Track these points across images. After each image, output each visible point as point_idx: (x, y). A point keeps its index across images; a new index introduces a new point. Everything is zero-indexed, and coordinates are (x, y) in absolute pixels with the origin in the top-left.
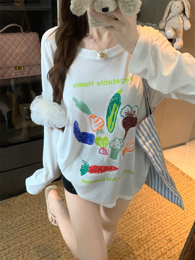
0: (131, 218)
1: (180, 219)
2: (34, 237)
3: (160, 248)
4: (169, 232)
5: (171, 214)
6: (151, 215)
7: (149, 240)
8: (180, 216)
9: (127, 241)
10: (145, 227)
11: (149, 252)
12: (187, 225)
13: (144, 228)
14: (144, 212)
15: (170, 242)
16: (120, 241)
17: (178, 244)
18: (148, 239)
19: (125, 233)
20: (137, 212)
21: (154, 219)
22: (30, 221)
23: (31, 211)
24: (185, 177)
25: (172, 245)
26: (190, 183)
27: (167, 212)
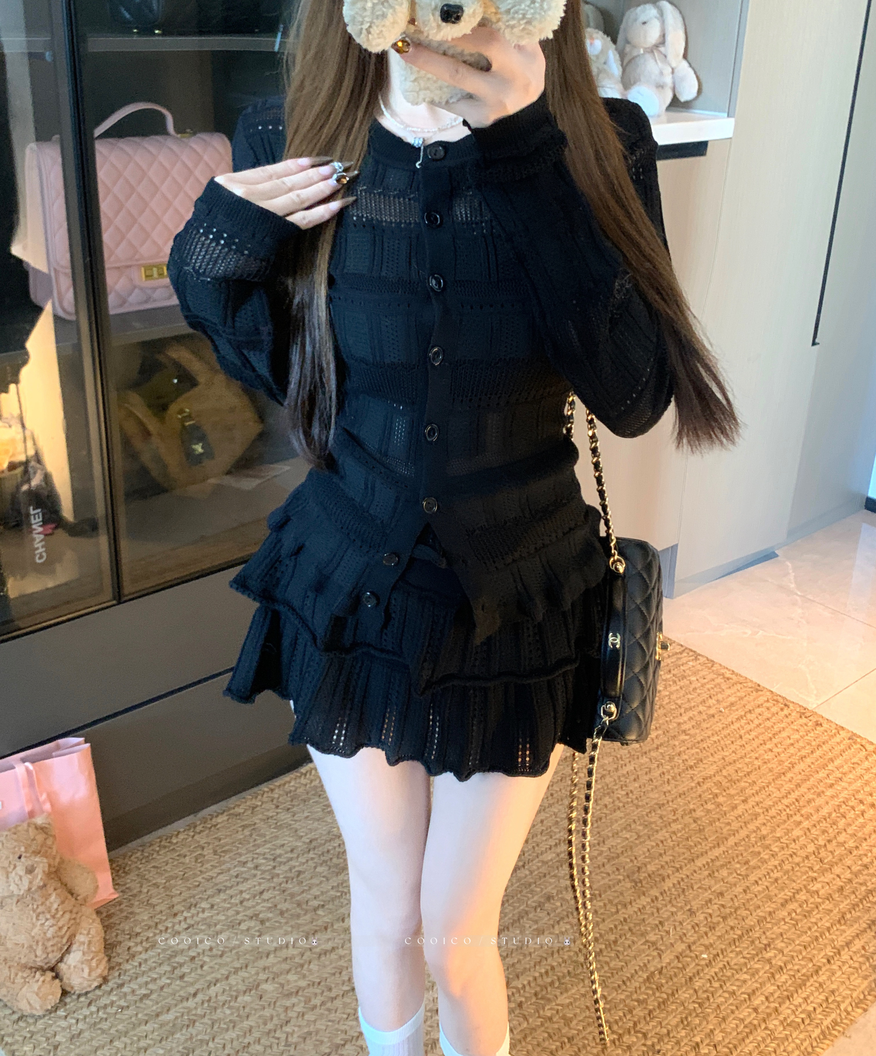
1: (805, 877)
2: (197, 1024)
4: (772, 928)
5: (764, 862)
7: (694, 970)
8: (802, 865)
10: (666, 923)
12: (836, 896)
13: (666, 928)
17: (817, 972)
21: (699, 888)
22: (166, 963)
23: (161, 921)
24: (794, 714)
25: (794, 976)
26: (818, 736)
27: (746, 854)
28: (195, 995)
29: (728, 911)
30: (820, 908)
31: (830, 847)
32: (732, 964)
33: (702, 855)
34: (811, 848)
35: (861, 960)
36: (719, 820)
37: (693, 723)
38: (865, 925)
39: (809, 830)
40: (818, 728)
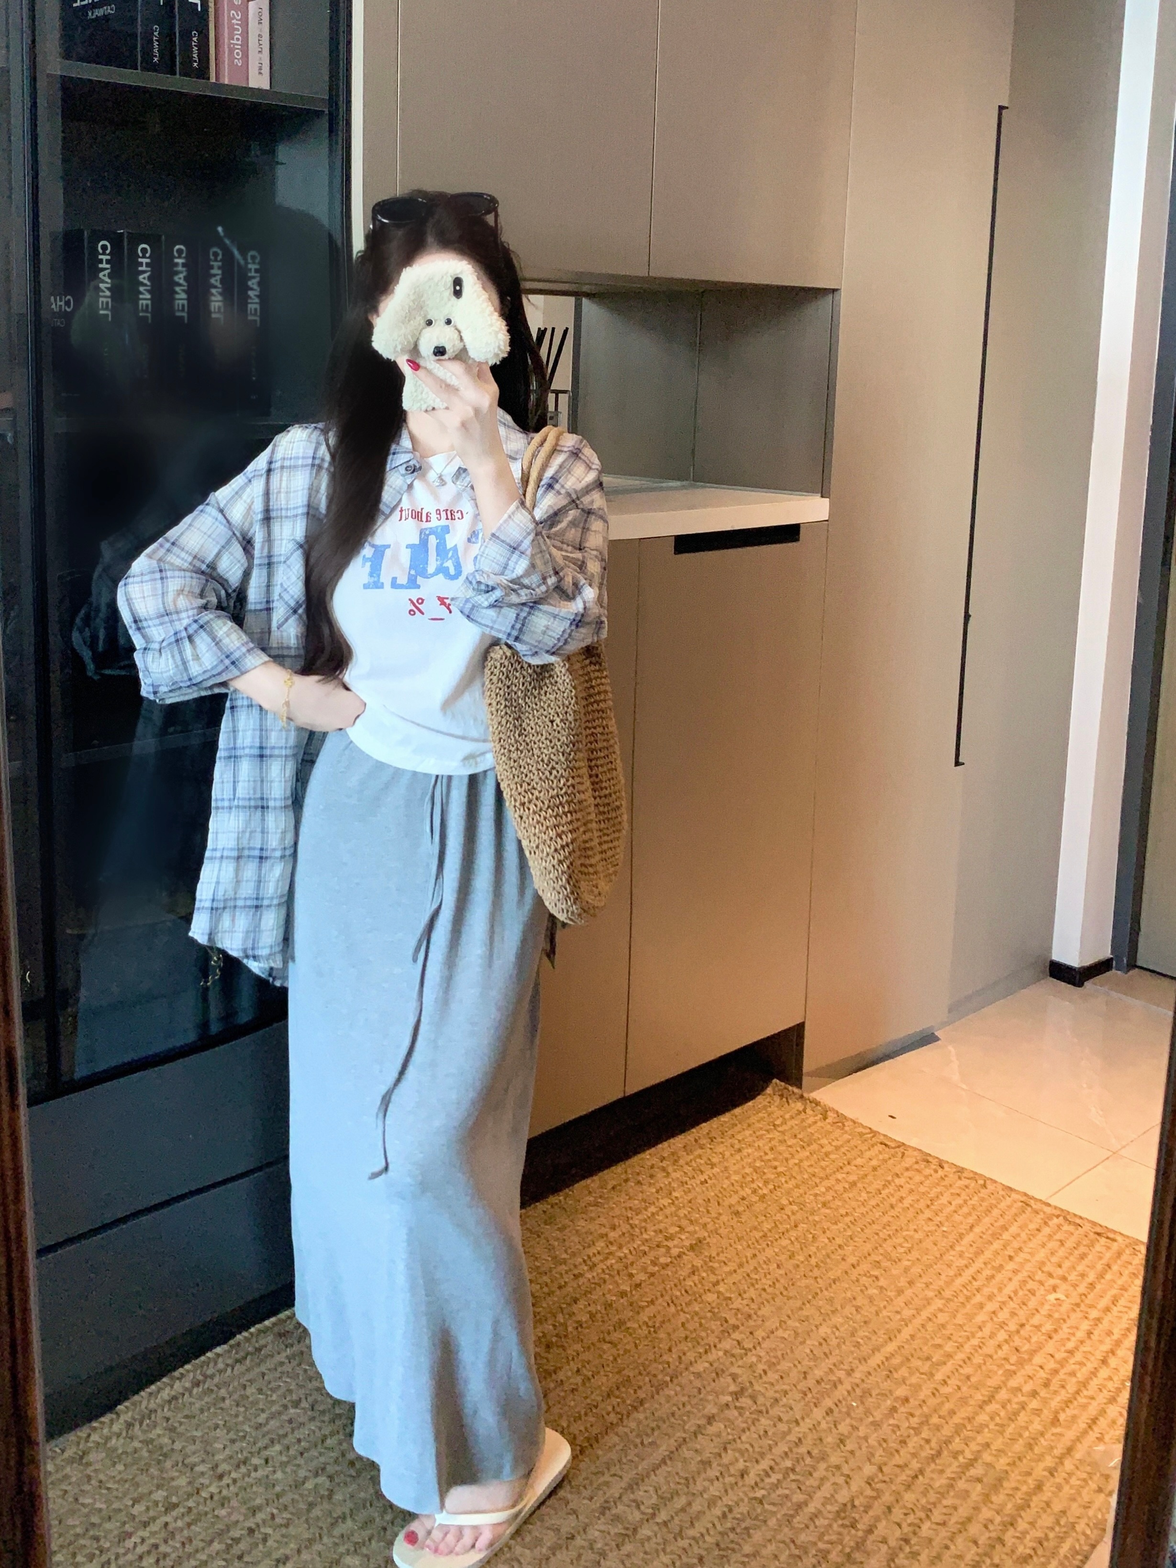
0: (761, 1412)
1: (1000, 1372)
3: (962, 1523)
4: (974, 1439)
5: (949, 1356)
6: (854, 1380)
7: (891, 1498)
8: (995, 1357)
9: (786, 1530)
10: (848, 1441)
11: (915, 1555)
12: (1043, 1393)
13: (849, 1447)
14: (818, 1373)
16: (749, 1536)
17: (1039, 1487)
18: (887, 1498)
19: (760, 1493)
20: (782, 1377)
21: (878, 1394)
24: (950, 1175)
26: (983, 1200)
27: (925, 1348)
30: (1028, 1409)
31: (1024, 1334)
32: (936, 1485)
34: (1002, 1336)
36: (885, 1307)
37: (832, 1193)
38: (1085, 1426)
39: (994, 1312)
40: (983, 1191)
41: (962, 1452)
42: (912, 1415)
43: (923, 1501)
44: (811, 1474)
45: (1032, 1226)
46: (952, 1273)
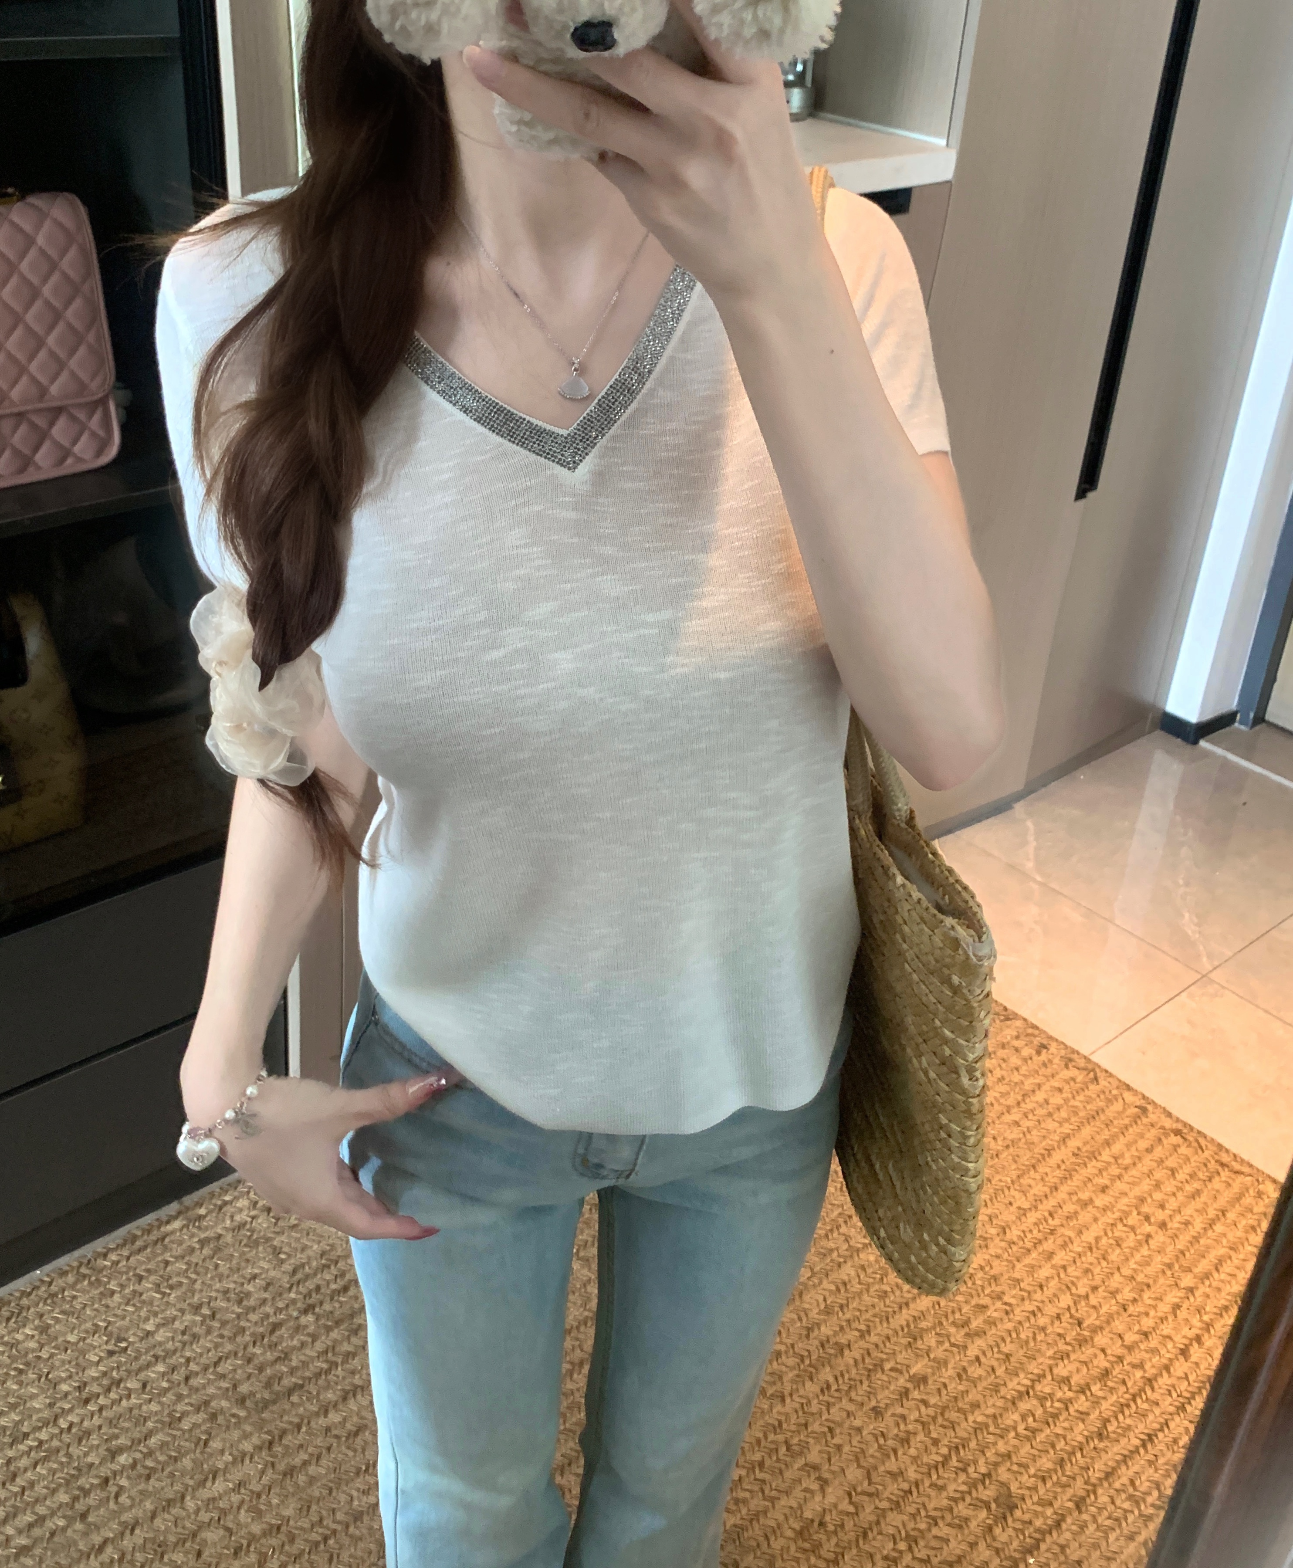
1: (1050, 1353)
4: (995, 1444)
5: (992, 1323)
6: (866, 1346)
7: (873, 1518)
10: (838, 1431)
12: (1095, 1388)
13: (836, 1440)
14: (825, 1330)
15: (1005, 1518)
17: (1058, 1524)
18: (867, 1515)
21: (891, 1370)
22: (62, 1490)
23: (64, 1412)
24: (1056, 1060)
25: (1022, 1531)
26: (1089, 1100)
27: (966, 1309)
28: (101, 1549)
29: (931, 1411)
30: (1071, 1410)
31: (1093, 1301)
32: (930, 1506)
33: (900, 1308)
34: (1066, 1300)
35: (1127, 1505)
38: (1137, 1442)
39: (1064, 1268)
40: (1091, 1087)
41: (975, 1462)
42: (925, 1403)
43: (911, 1525)
44: (781, 1472)
45: (1143, 1144)
46: (1026, 1205)
